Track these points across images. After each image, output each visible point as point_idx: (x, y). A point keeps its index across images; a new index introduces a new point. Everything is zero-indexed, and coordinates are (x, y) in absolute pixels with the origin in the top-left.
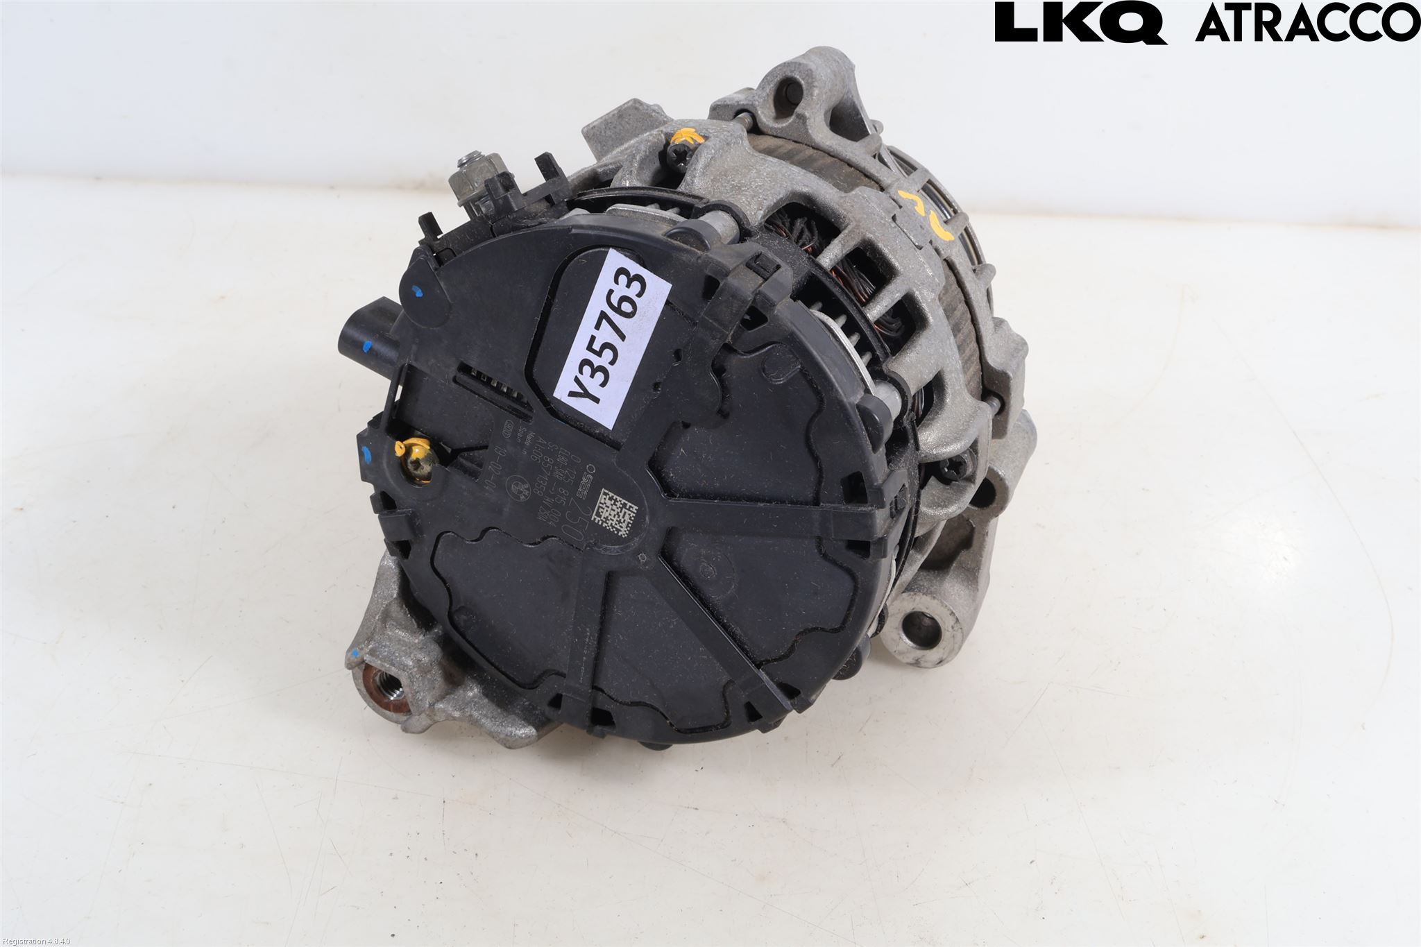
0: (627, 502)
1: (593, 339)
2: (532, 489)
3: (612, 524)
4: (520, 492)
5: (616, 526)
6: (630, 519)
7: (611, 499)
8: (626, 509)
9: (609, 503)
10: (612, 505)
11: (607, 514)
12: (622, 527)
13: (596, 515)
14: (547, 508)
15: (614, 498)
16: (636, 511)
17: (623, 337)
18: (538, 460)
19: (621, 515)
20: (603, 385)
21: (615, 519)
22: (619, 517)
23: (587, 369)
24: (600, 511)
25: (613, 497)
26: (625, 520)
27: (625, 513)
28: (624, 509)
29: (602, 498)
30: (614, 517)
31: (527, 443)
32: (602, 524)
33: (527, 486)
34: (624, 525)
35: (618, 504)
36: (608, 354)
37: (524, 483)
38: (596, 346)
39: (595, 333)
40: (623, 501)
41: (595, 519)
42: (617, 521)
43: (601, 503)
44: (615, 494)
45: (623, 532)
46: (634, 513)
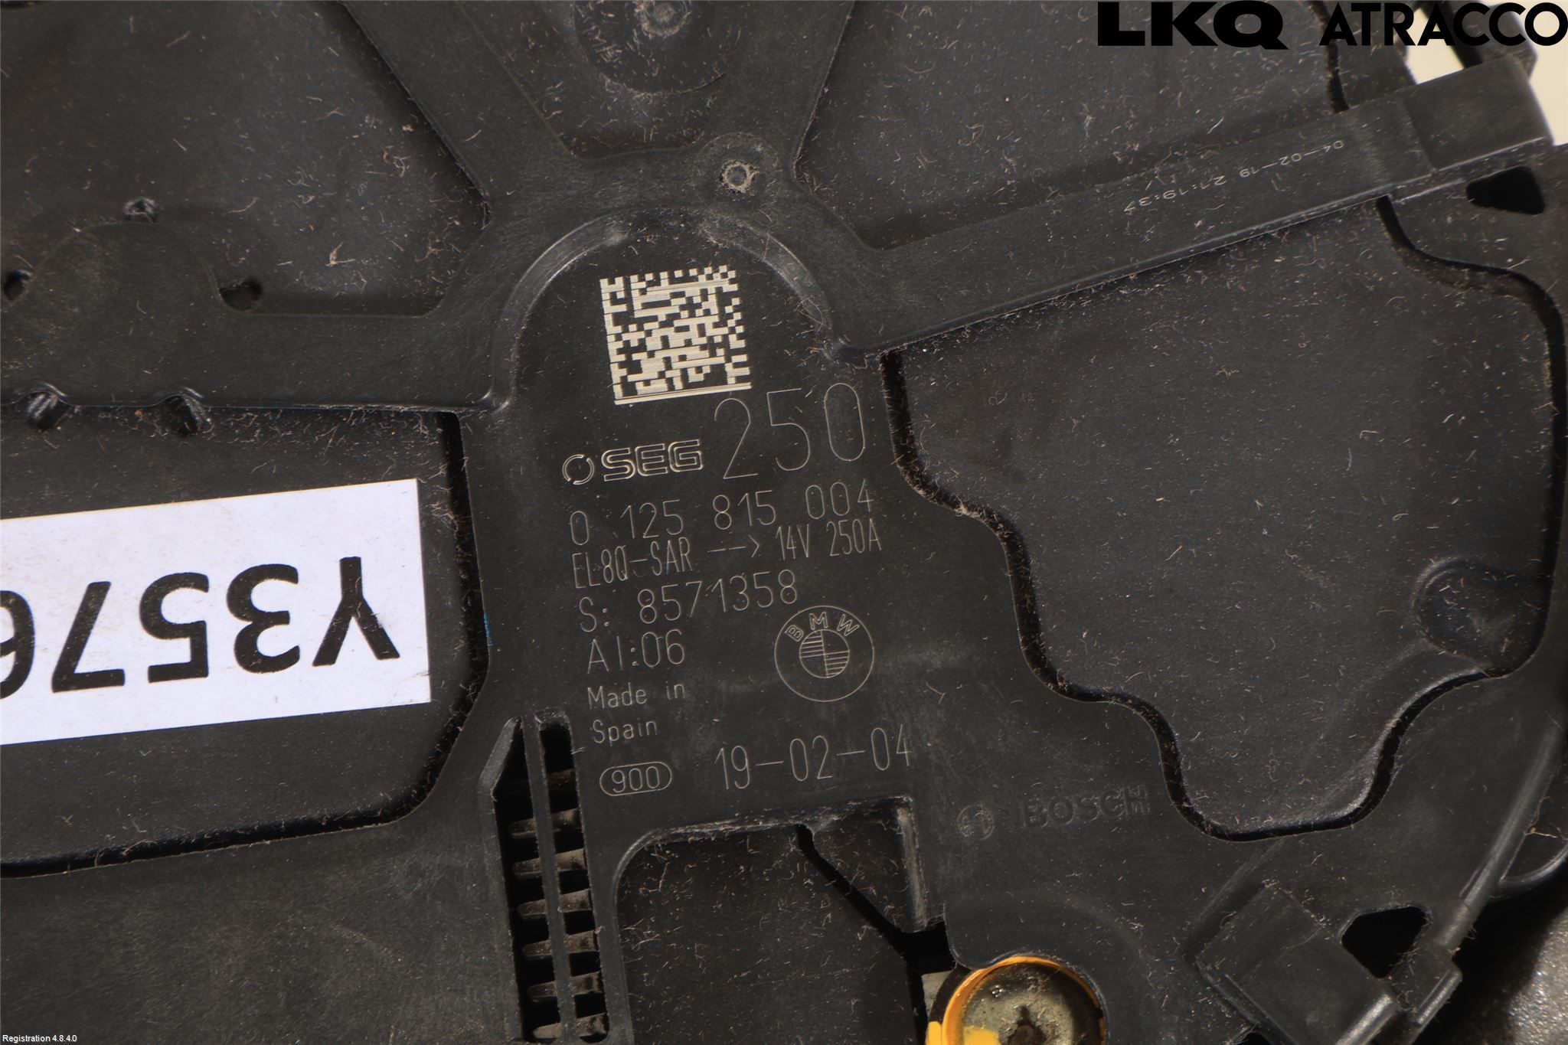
0: (608, 319)
1: (158, 673)
2: (792, 609)
3: (716, 325)
4: (834, 642)
5: (715, 310)
6: (656, 282)
7: (634, 367)
8: (631, 310)
9: (651, 367)
10: (651, 354)
11: (692, 352)
12: (704, 294)
13: (725, 382)
14: (820, 537)
15: (622, 358)
16: (619, 281)
17: (97, 592)
18: (674, 637)
19: (662, 313)
20: (288, 573)
21: (693, 323)
22: (677, 316)
23: (271, 642)
24: (701, 377)
25: (622, 365)
26: (675, 295)
27: (647, 306)
28: (637, 315)
29: (651, 389)
30: (686, 329)
31: (638, 697)
32: (738, 352)
33: (794, 631)
34: (692, 290)
35: (634, 337)
36: (178, 607)
37: (790, 647)
38: (179, 651)
39: (137, 676)
40: (611, 328)
41: (740, 379)
42: (692, 315)
43: (671, 388)
44: (608, 362)
45: (721, 280)
46: (627, 284)
